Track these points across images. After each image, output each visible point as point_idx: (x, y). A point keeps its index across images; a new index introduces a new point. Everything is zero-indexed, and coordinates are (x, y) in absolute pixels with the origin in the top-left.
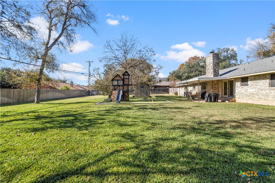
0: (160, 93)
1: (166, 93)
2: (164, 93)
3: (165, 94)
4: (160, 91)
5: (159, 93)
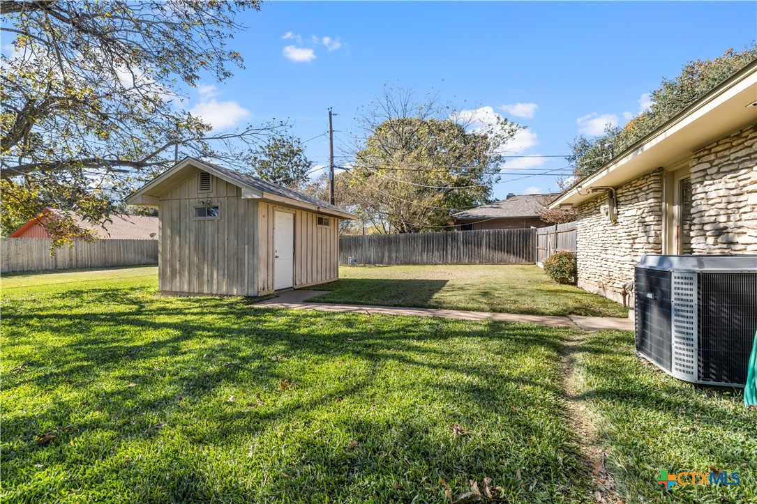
0: (479, 256)
1: (512, 258)
2: (505, 256)
3: (510, 263)
4: (480, 245)
5: (471, 257)
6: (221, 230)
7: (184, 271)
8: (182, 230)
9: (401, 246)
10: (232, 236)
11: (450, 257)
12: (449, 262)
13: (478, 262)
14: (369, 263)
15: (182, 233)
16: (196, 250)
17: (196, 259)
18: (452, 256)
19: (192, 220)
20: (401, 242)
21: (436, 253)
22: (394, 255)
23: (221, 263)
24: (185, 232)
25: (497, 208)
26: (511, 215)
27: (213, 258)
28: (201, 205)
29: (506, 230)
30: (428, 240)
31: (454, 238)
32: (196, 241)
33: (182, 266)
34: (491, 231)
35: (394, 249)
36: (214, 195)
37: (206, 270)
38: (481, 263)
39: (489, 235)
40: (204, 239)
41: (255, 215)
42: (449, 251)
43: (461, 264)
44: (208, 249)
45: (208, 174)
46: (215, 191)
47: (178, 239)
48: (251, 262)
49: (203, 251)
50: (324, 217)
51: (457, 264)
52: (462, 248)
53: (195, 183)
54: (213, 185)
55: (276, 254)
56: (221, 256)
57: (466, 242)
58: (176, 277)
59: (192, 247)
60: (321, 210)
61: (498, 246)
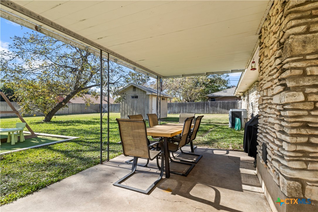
2: (226, 111)
5: (213, 111)
6: (139, 102)
7: (128, 113)
8: (128, 102)
9: (187, 107)
10: (142, 104)
11: (205, 111)
12: (205, 113)
13: (216, 113)
14: (175, 113)
15: (127, 103)
16: (131, 107)
17: (131, 110)
18: (206, 111)
19: (130, 100)
20: (187, 106)
21: (200, 110)
22: (184, 110)
23: (138, 111)
24: (128, 103)
25: (226, 92)
26: (230, 95)
27: (136, 110)
28: (133, 95)
29: (227, 101)
30: (198, 105)
31: (207, 104)
32: (132, 105)
33: (127, 112)
34: (221, 101)
35: (184, 108)
36: (137, 93)
37: (134, 113)
38: (217, 113)
39: (220, 103)
40: (134, 104)
41: (148, 98)
42: (205, 109)
43: (210, 114)
44: (135, 107)
45: (135, 87)
46: (137, 92)
47: (126, 104)
48: (147, 111)
49: (134, 108)
50: (164, 98)
51: (208, 114)
52: (210, 108)
53: (132, 89)
54: (137, 90)
55: (153, 109)
56: (139, 109)
57: (212, 106)
58: (125, 115)
59: (130, 107)
60: (164, 96)
61: (224, 107)
